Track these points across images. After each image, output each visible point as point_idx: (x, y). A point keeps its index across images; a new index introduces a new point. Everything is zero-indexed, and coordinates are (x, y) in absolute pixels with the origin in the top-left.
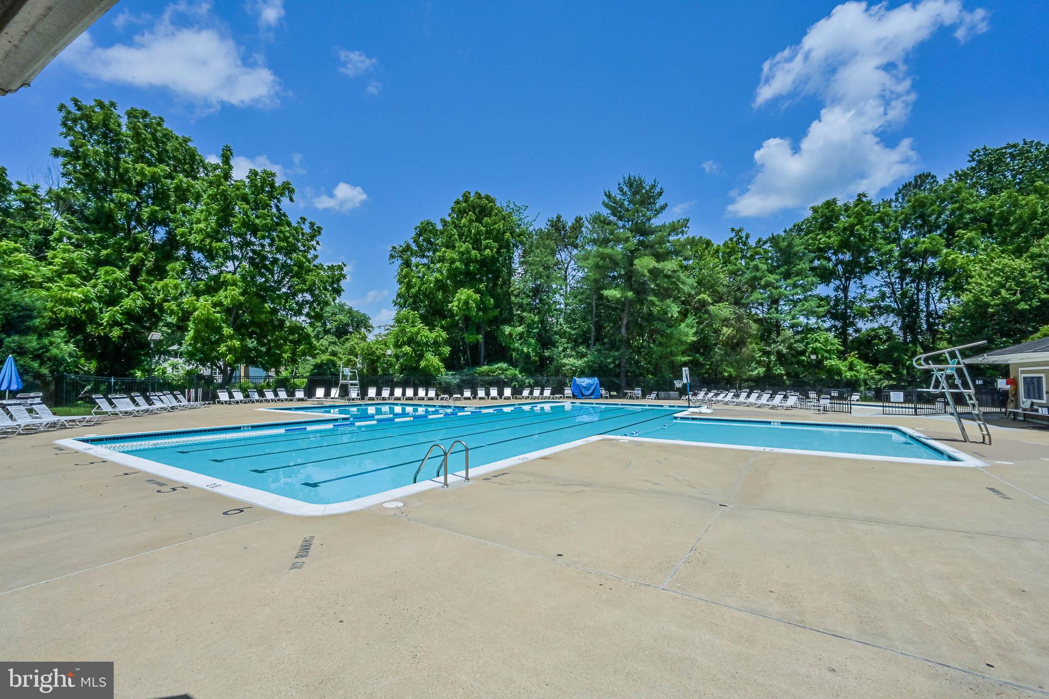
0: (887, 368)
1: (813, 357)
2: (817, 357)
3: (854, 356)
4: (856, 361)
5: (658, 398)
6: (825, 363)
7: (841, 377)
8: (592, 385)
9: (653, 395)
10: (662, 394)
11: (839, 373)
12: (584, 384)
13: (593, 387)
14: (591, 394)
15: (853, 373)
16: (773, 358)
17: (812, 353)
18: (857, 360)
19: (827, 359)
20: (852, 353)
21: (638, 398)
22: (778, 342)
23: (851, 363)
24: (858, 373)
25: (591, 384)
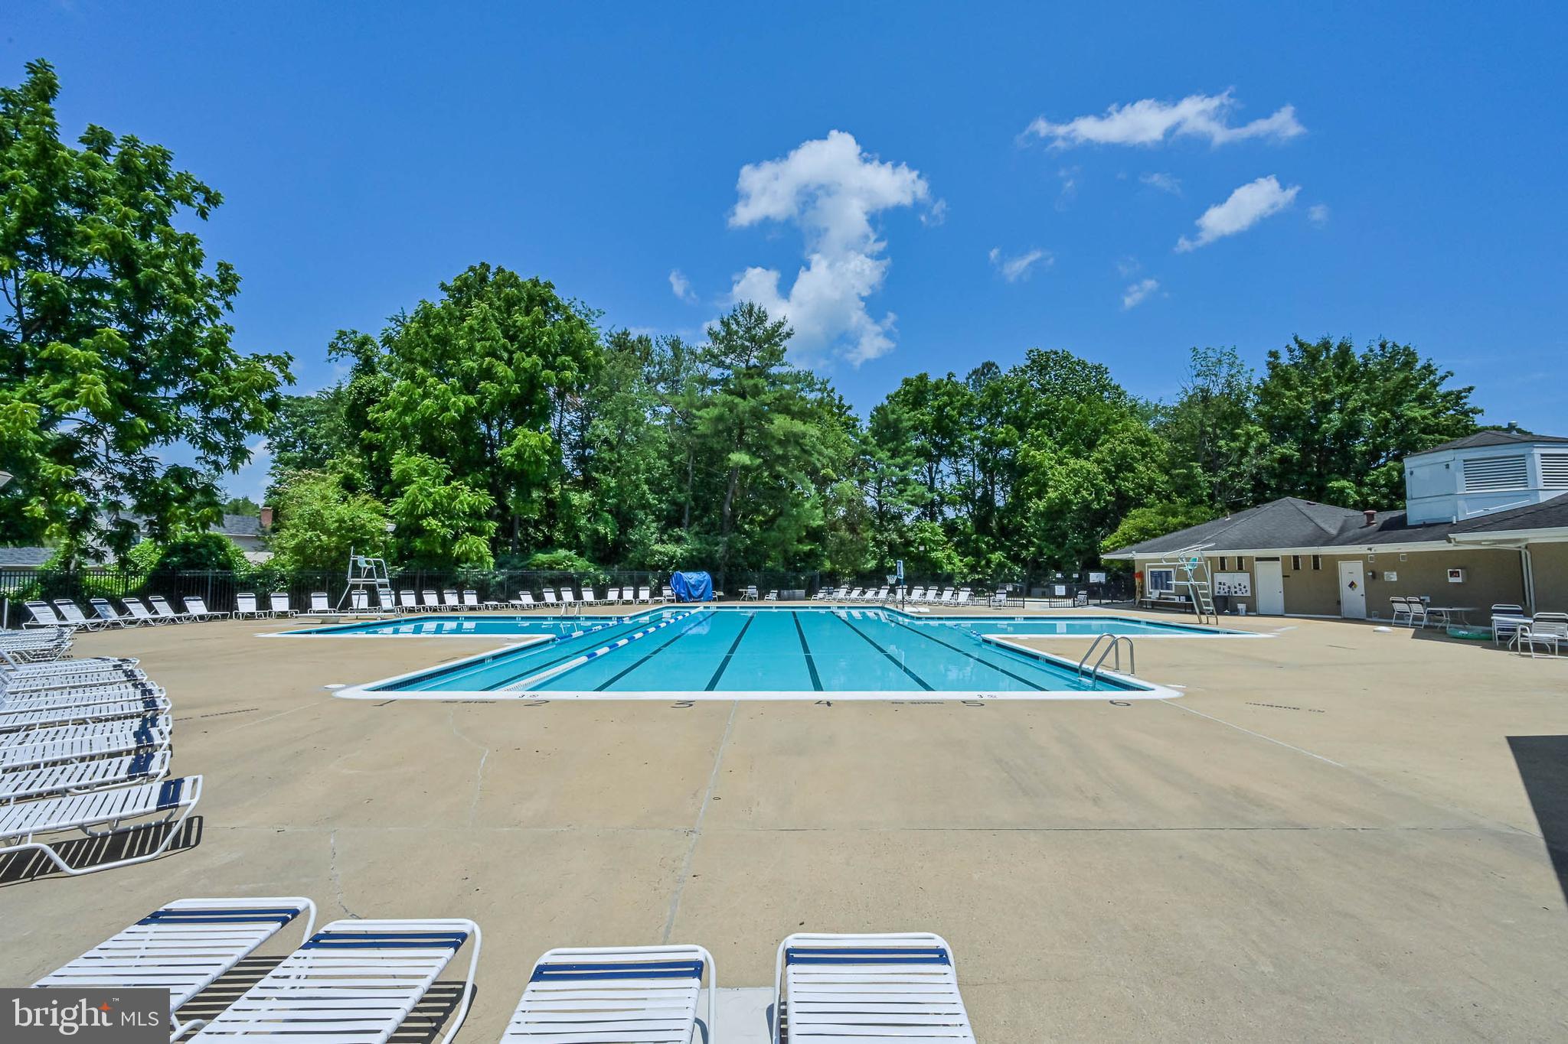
4: (954, 554)
5: (780, 598)
8: (702, 582)
9: (773, 595)
10: (785, 593)
12: (692, 582)
13: (703, 586)
14: (700, 596)
16: (886, 548)
21: (751, 599)
22: (890, 530)
25: (700, 581)
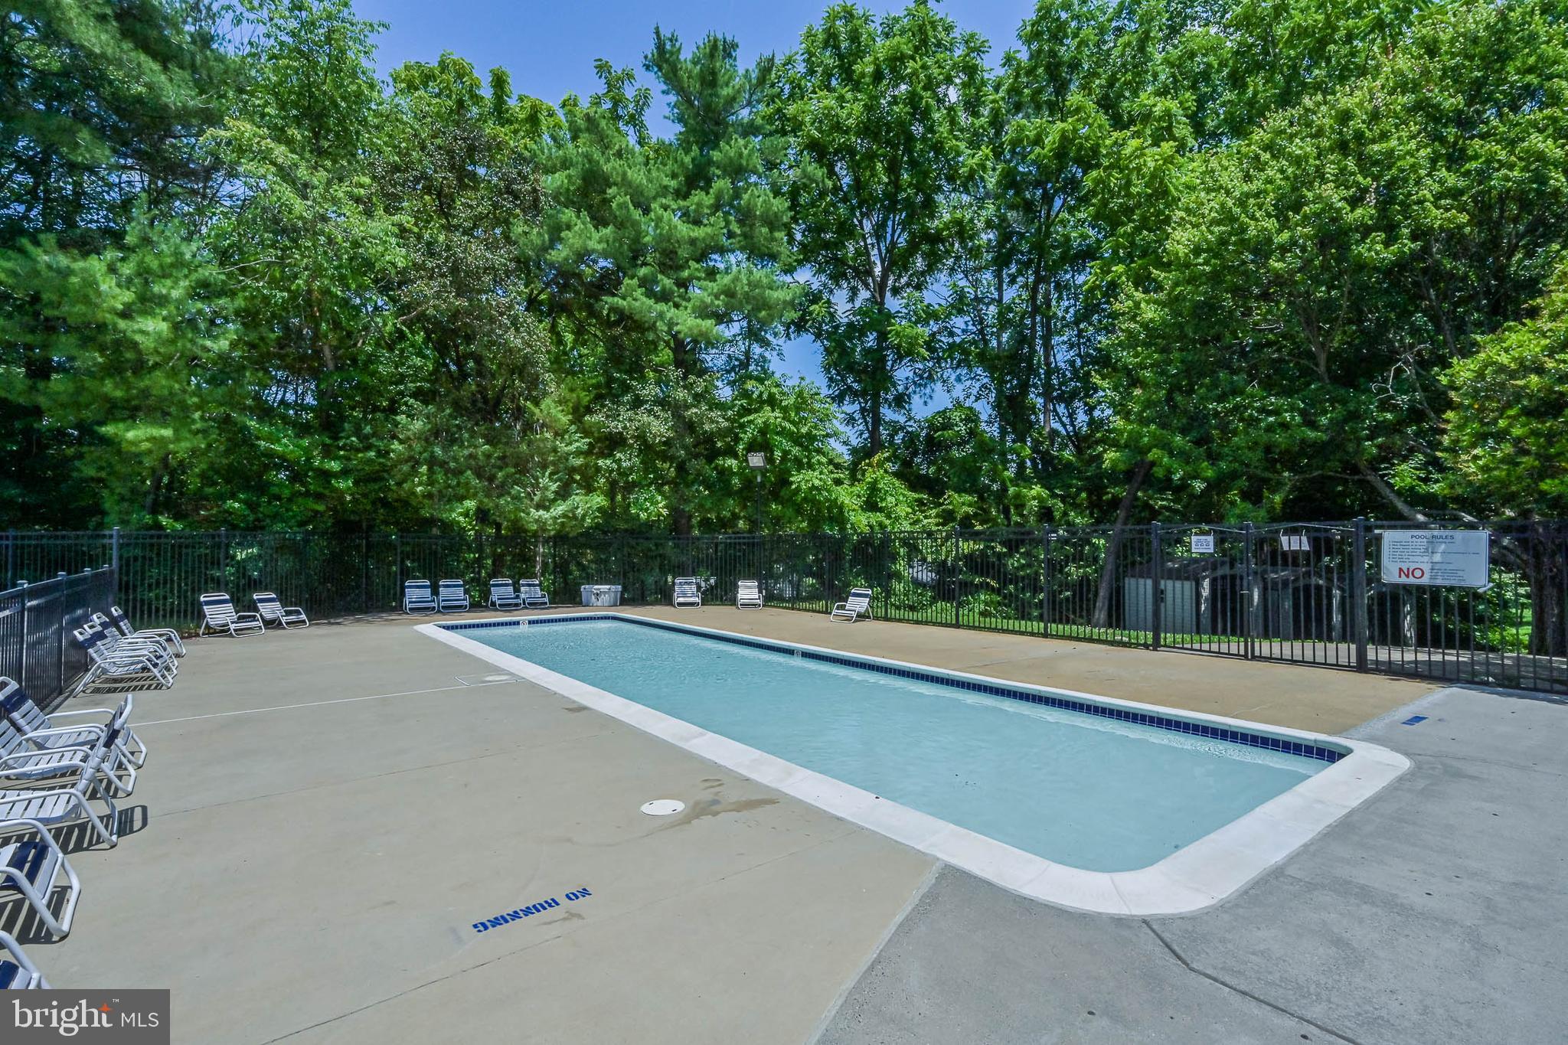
0: (962, 503)
1: (756, 460)
2: (770, 460)
3: (880, 464)
6: (796, 478)
7: (842, 529)
11: (838, 517)
15: (876, 518)
17: (751, 448)
18: (888, 478)
19: (800, 465)
20: (876, 458)
23: (873, 488)
24: (889, 517)
